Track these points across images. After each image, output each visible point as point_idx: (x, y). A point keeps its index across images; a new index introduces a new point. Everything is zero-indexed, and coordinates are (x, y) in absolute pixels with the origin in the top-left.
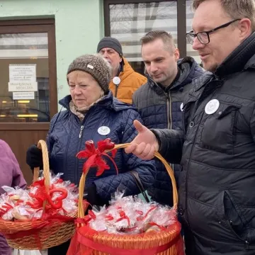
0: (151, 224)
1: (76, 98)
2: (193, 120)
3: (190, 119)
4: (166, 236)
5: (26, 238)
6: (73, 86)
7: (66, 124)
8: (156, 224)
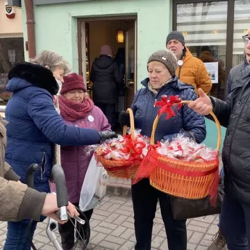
0: (199, 157)
1: (153, 79)
2: (240, 101)
3: (237, 100)
4: (207, 166)
5: (119, 171)
6: (151, 72)
7: (145, 97)
8: (201, 158)
